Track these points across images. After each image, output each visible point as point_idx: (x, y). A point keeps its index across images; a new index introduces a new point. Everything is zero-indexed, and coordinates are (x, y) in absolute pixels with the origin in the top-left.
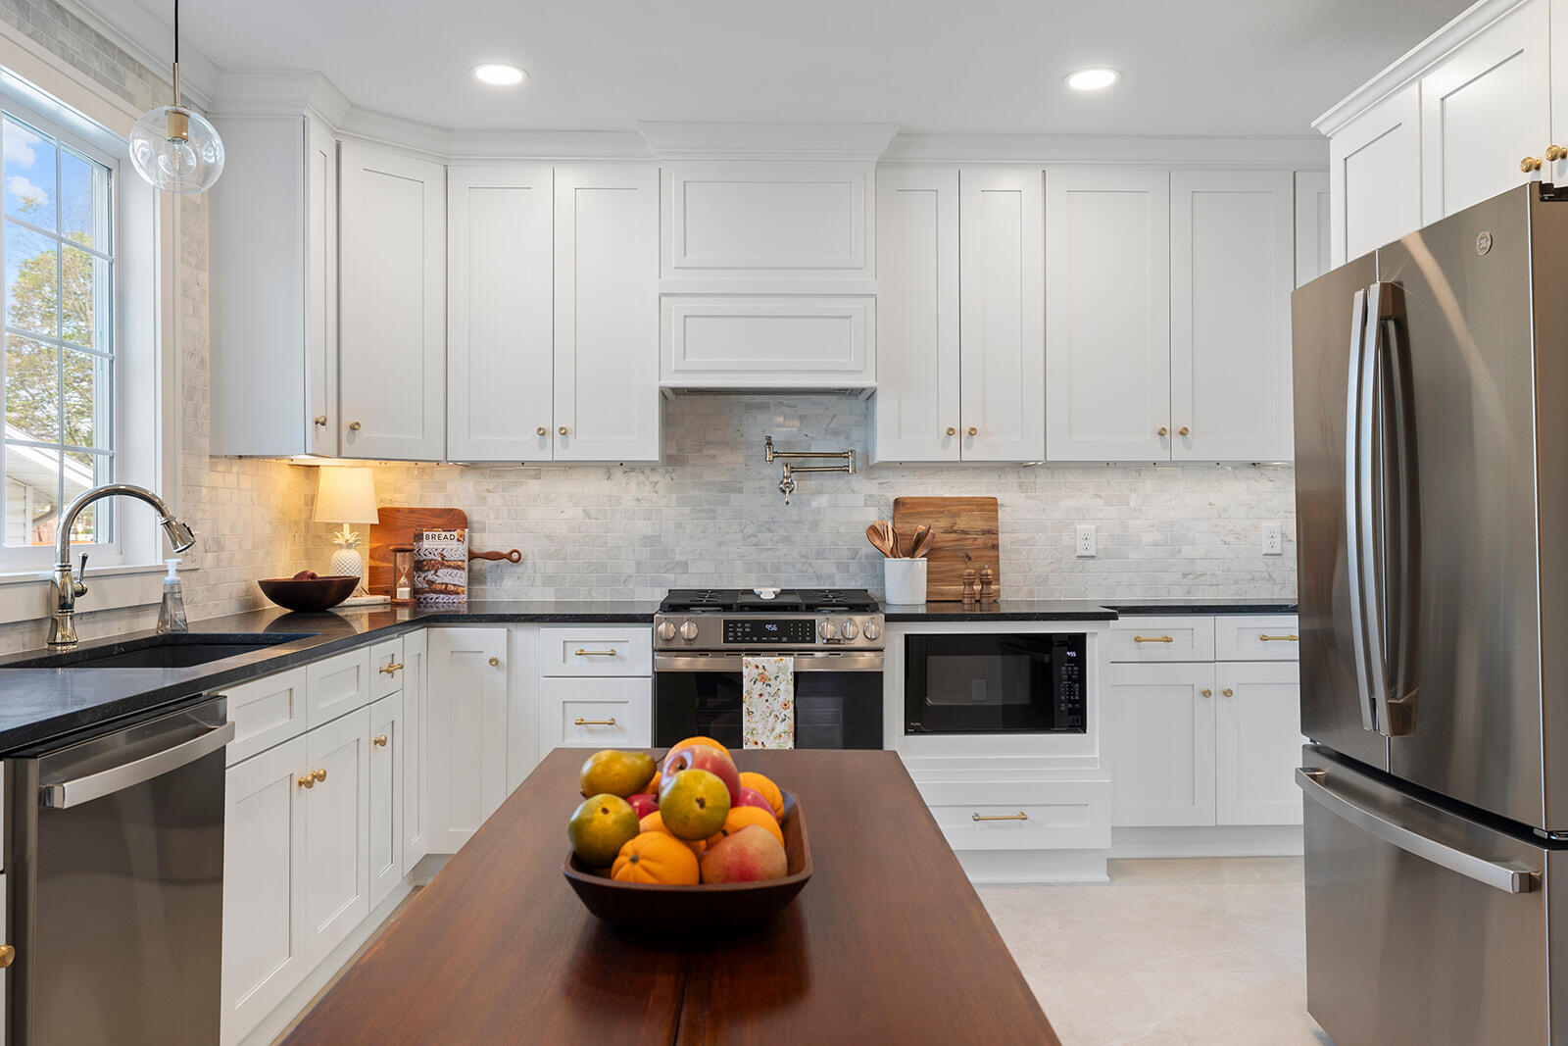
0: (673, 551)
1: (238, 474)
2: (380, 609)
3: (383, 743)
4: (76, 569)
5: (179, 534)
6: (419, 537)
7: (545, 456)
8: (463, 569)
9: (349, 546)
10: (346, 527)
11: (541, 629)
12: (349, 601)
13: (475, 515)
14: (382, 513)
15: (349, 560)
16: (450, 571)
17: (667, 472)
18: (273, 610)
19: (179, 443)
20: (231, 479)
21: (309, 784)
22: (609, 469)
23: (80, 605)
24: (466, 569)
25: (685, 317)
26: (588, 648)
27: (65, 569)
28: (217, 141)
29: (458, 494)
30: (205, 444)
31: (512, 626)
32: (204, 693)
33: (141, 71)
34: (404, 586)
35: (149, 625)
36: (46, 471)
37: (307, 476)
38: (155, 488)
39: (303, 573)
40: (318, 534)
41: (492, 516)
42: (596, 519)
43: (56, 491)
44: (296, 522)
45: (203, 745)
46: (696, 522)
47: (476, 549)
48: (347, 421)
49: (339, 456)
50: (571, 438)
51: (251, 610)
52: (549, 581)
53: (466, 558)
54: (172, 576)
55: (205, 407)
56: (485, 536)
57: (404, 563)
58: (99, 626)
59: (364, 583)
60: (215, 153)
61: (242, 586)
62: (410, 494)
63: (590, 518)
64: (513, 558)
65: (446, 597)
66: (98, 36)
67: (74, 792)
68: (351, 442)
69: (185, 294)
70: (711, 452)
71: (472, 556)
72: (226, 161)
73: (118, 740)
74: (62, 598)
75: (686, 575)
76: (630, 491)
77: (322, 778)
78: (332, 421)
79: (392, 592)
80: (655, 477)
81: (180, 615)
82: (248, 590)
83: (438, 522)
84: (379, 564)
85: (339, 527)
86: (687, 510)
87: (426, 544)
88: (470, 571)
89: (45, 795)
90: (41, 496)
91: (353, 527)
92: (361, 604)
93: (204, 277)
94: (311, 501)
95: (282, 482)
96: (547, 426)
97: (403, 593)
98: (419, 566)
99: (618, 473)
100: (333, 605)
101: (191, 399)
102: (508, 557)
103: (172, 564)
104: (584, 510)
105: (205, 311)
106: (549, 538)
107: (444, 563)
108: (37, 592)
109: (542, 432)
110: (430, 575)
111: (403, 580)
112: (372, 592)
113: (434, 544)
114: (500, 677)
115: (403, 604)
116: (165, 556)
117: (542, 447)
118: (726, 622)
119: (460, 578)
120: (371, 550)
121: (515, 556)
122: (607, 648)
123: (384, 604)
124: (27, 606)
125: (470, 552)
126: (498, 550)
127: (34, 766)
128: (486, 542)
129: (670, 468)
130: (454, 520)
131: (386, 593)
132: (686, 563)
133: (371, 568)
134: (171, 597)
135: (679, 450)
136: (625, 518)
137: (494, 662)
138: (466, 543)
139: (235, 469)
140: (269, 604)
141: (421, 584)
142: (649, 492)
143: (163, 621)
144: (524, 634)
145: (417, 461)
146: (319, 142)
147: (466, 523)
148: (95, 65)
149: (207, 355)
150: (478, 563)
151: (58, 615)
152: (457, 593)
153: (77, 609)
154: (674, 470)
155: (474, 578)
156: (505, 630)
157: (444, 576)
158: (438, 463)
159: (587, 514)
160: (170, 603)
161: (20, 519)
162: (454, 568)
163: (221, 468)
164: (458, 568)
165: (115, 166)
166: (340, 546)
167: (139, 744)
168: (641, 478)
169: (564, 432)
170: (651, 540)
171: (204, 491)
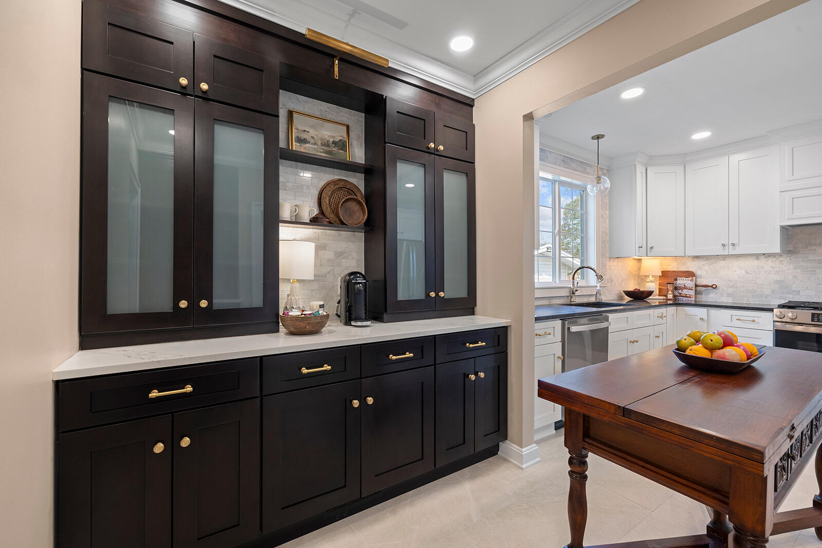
0: (792, 286)
1: (617, 262)
2: (662, 301)
3: (658, 337)
4: (576, 285)
5: (600, 277)
6: (676, 280)
7: (726, 253)
8: (693, 290)
9: (652, 282)
10: (651, 276)
11: (722, 310)
12: (650, 297)
13: (698, 273)
14: (662, 272)
15: (652, 285)
16: (687, 290)
17: (788, 256)
18: (627, 299)
19: (601, 255)
20: (615, 263)
21: (633, 342)
22: (757, 256)
23: (577, 293)
24: (694, 290)
25: (793, 198)
26: (741, 318)
27: (573, 285)
28: (608, 181)
29: (691, 266)
30: (608, 255)
31: (708, 308)
32: (604, 314)
33: (590, 166)
34: (670, 294)
35: (593, 300)
36: (570, 261)
37: (639, 262)
38: (594, 266)
39: (636, 289)
40: (643, 278)
41: (705, 273)
42: (751, 274)
43: (572, 267)
44: (635, 275)
45: (603, 325)
46: (804, 275)
47: (698, 283)
48: (649, 246)
49: (647, 256)
50: (736, 247)
51: (621, 298)
52: (729, 295)
53: (694, 287)
54: (598, 288)
55: (608, 245)
56: (702, 280)
57: (670, 287)
58: (581, 299)
59: (656, 292)
60: (608, 184)
61: (619, 292)
62: (672, 266)
63: (748, 274)
64: (714, 287)
65: (686, 298)
66: (581, 162)
67: (574, 329)
68: (651, 252)
69: (602, 217)
70: (813, 248)
71: (696, 286)
72: (611, 185)
73: (585, 320)
74: (573, 291)
75: (799, 296)
76: (768, 264)
77: (637, 342)
78: (644, 247)
79: (666, 296)
80: (781, 259)
81: (600, 298)
82: (620, 293)
83: (683, 275)
84: (661, 287)
85: (649, 276)
86: (799, 271)
87: (678, 282)
88: (696, 291)
89: (569, 329)
90: (569, 268)
91: (653, 276)
92: (655, 299)
93: (607, 212)
94: (639, 269)
95: (631, 264)
96: (726, 243)
97: (670, 296)
98: (676, 288)
99: (762, 258)
100: (645, 298)
101: (604, 244)
102: (712, 286)
103: (598, 285)
104: (745, 271)
105: (607, 221)
106: (730, 281)
107: (685, 288)
108: (567, 290)
109: (724, 245)
110: (680, 291)
111: (670, 292)
112: (659, 295)
113: (681, 282)
114: (705, 324)
115: (670, 300)
116: (597, 283)
117: (724, 250)
118: (812, 314)
119: (692, 293)
120: (659, 283)
121: (714, 286)
122: (752, 319)
123: (664, 299)
124: (565, 293)
125: (696, 285)
126: (708, 284)
127: (566, 322)
128: (701, 281)
129: (790, 255)
130: (690, 274)
131: (665, 296)
132: (799, 291)
133: (659, 288)
134: (598, 293)
135: (794, 248)
136: (766, 274)
137: (702, 319)
138: (694, 282)
139: (616, 261)
140: (626, 297)
141: (676, 293)
142: (778, 264)
143: (596, 299)
144: (713, 312)
145: (676, 257)
146: (640, 170)
147: (694, 274)
148: (580, 169)
149: (608, 232)
150: (699, 289)
151: (572, 295)
152: (690, 297)
153: (576, 294)
154: (792, 256)
155: (696, 293)
156: (706, 309)
157: (685, 292)
158: (683, 257)
159: (747, 272)
160: (598, 294)
161: (564, 274)
162: (689, 289)
163: (612, 260)
164: (691, 289)
165: (584, 190)
166: (649, 282)
167: (590, 322)
168: (775, 259)
169: (733, 245)
170: (777, 282)
171: (607, 267)
